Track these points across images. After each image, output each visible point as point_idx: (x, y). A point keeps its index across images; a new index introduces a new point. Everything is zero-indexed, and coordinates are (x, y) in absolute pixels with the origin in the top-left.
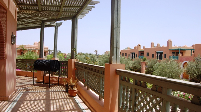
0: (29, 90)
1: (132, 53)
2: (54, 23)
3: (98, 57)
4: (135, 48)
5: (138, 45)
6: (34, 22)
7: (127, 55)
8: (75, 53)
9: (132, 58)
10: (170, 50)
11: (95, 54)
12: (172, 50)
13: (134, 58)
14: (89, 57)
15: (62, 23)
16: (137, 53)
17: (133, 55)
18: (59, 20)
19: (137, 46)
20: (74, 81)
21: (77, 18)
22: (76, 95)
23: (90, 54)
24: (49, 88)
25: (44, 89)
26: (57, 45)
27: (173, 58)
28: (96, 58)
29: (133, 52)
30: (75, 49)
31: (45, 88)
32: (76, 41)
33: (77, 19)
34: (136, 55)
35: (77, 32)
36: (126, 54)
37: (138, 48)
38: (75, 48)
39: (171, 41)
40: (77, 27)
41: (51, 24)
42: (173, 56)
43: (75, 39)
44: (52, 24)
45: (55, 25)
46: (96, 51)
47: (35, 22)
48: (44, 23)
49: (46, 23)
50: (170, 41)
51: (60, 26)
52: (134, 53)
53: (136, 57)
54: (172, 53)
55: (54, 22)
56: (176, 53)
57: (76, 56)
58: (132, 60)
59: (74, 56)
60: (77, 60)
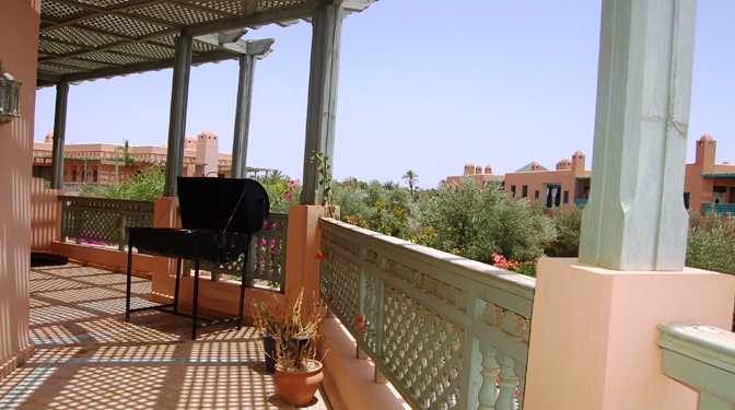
0: (97, 346)
1: (551, 187)
2: (235, 40)
3: (416, 198)
4: (561, 165)
5: (574, 157)
6: (147, 36)
7: (531, 192)
8: (321, 177)
9: (549, 205)
10: (706, 178)
11: (408, 186)
12: (717, 178)
13: (557, 204)
14: (384, 196)
15: (271, 42)
16: (569, 187)
17: (554, 195)
18: (255, 19)
19: (570, 159)
20: (307, 314)
21: (337, 7)
22: (318, 394)
23: (389, 187)
24: (194, 338)
25: (168, 344)
26: (246, 139)
27: (719, 209)
28: (409, 203)
29: (554, 181)
30: (322, 158)
31: (176, 338)
32: (331, 116)
33: (336, 13)
34: (566, 193)
35: (337, 76)
36: (525, 188)
37: (574, 169)
38: (322, 150)
39: (712, 143)
40: (335, 54)
41: (221, 44)
42: (717, 201)
43: (325, 110)
44: (229, 46)
45: (243, 51)
46: (410, 174)
47: (151, 35)
48: (190, 39)
49: (200, 38)
50: (707, 143)
51: (263, 53)
52: (555, 186)
53: (566, 201)
54: (714, 191)
55: (234, 32)
56: (728, 191)
57: (326, 191)
58: (546, 212)
59: (318, 192)
60: (331, 212)
